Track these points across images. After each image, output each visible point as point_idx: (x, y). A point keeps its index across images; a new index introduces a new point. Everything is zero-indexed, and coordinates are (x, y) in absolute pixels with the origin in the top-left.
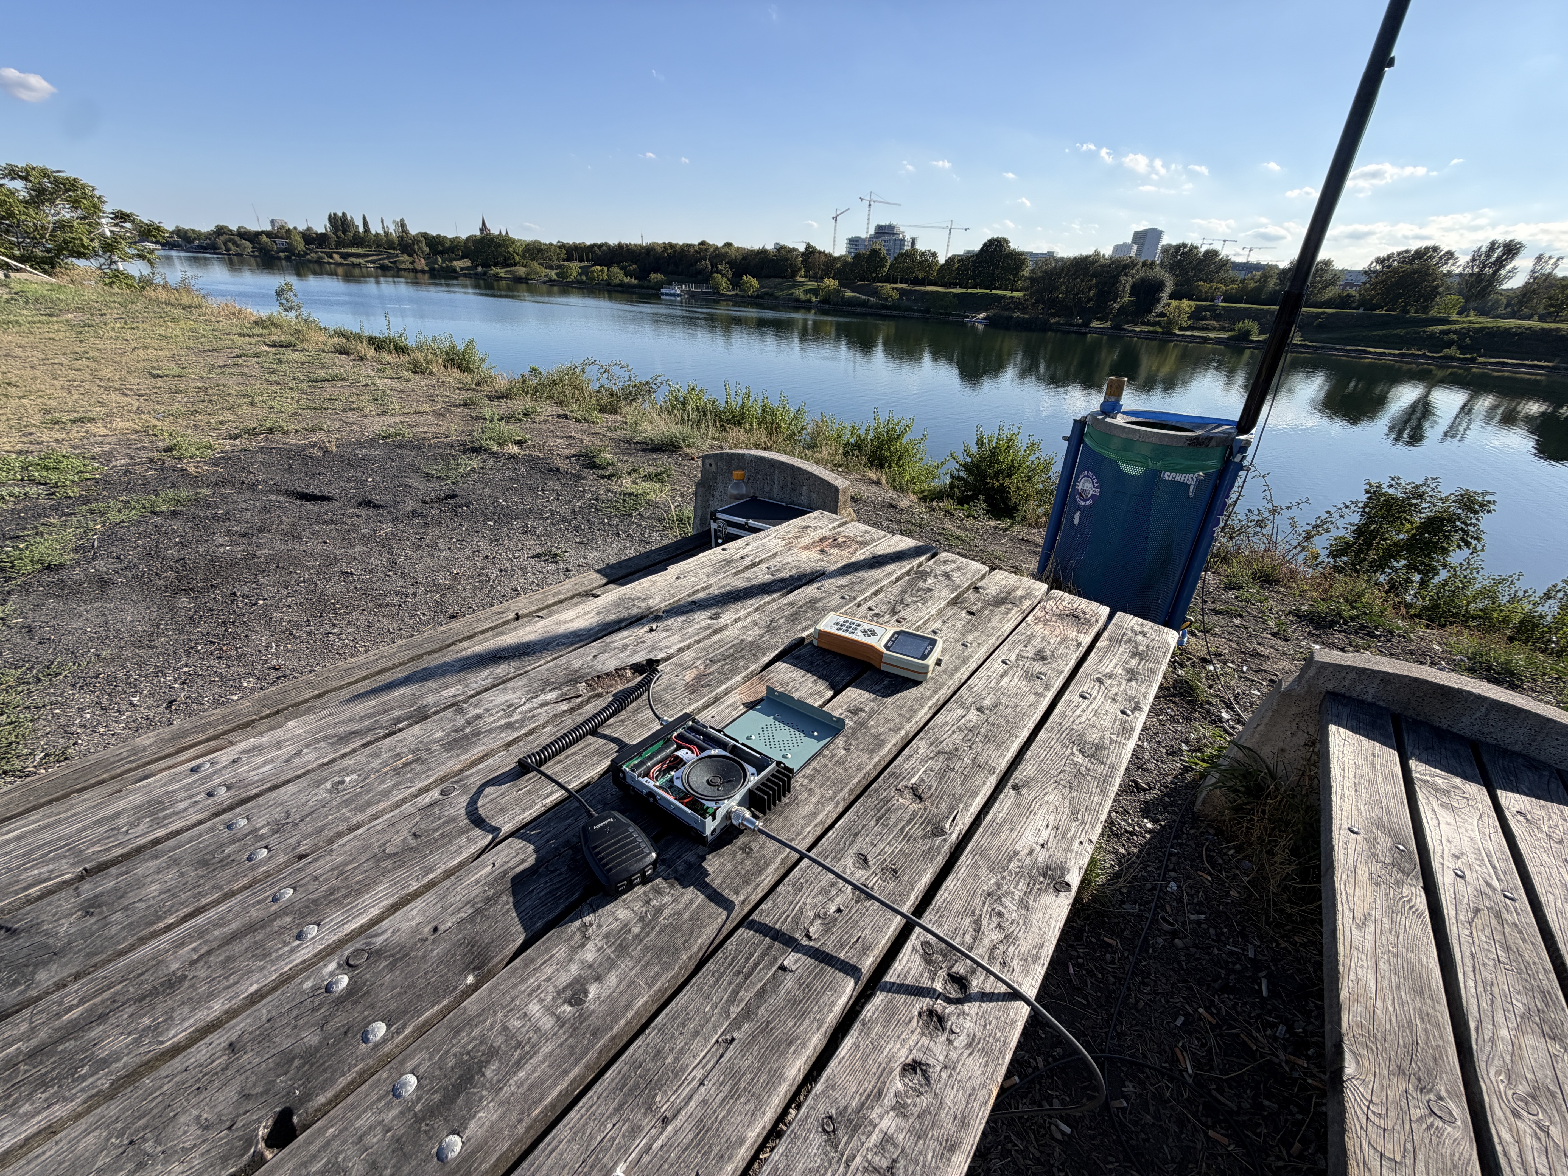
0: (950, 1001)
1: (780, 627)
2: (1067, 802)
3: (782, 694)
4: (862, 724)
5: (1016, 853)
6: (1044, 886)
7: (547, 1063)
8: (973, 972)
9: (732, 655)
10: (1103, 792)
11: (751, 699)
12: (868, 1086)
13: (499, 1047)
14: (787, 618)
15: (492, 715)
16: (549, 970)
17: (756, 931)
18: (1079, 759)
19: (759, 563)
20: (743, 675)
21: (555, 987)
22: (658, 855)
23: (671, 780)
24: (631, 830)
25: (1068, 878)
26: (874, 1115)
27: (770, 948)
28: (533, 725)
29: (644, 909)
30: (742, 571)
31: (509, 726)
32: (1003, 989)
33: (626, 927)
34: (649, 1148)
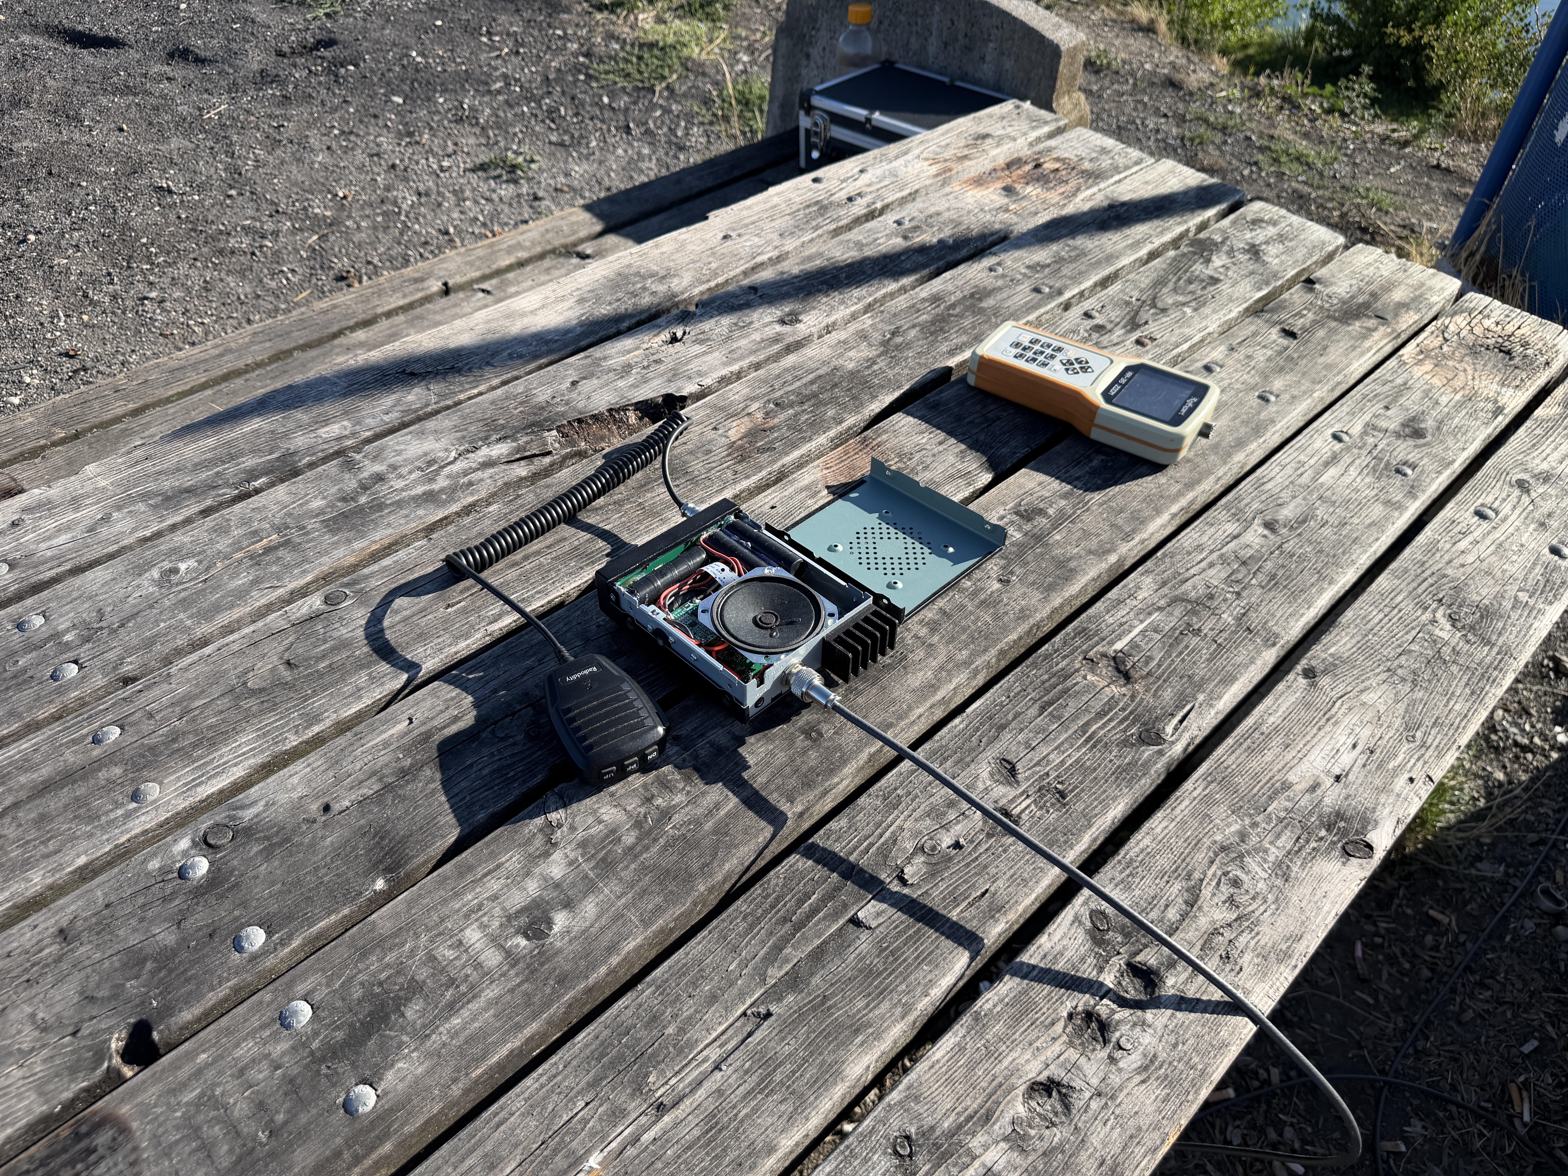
0: (1123, 1003)
1: (908, 345)
2: (1401, 708)
3: (897, 474)
4: (1038, 538)
5: (1286, 786)
6: (1324, 845)
7: (492, 1012)
8: (1172, 965)
9: (815, 395)
10: (1476, 695)
11: (843, 480)
12: (972, 1104)
13: (424, 982)
14: (923, 327)
15: (401, 476)
16: (494, 885)
17: (818, 862)
18: (1444, 631)
19: (882, 212)
20: (832, 433)
21: (504, 909)
22: (667, 731)
23: (694, 613)
24: (626, 687)
25: (1372, 837)
26: (975, 1143)
27: (837, 889)
28: (470, 499)
29: (642, 810)
30: (849, 228)
31: (430, 497)
32: (1217, 995)
33: (613, 834)
34: (635, 1140)
